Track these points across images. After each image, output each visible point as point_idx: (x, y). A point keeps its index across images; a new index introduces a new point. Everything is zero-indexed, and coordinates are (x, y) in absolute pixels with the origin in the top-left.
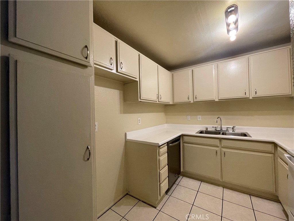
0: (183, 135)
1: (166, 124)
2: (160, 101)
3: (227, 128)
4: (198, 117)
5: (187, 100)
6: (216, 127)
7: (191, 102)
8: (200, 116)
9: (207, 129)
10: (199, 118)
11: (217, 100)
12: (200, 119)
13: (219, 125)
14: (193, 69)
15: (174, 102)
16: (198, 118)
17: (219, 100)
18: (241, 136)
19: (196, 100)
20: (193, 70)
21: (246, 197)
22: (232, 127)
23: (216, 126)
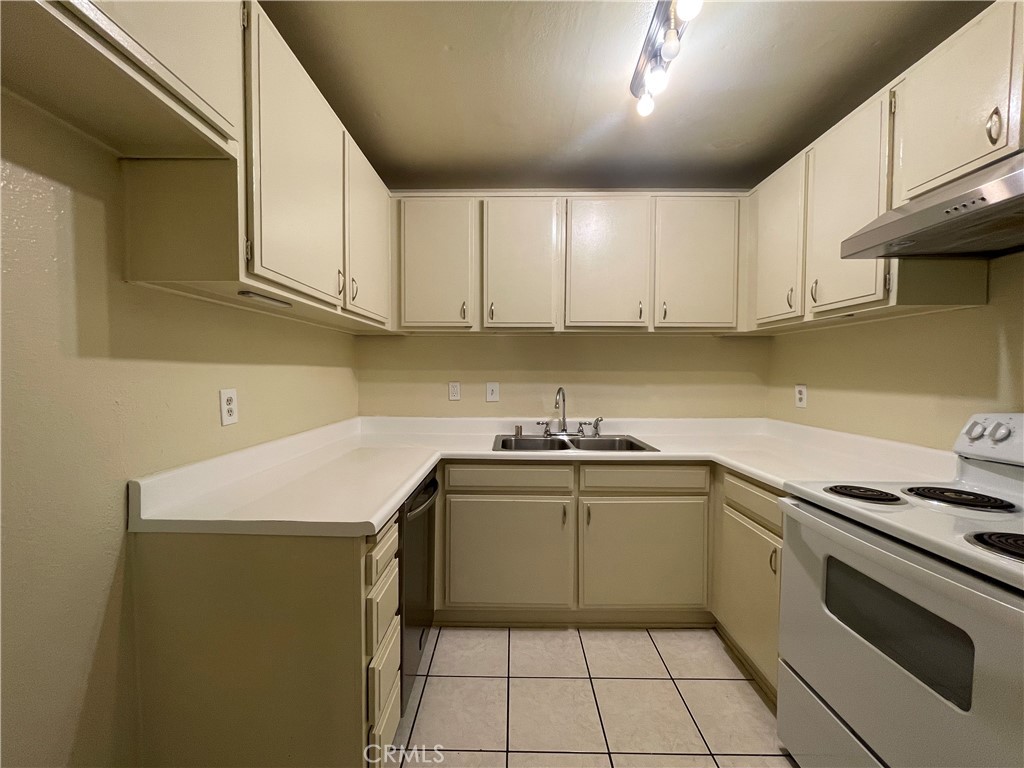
0: (444, 463)
1: (359, 419)
2: (349, 307)
3: (581, 424)
4: (490, 386)
5: (452, 318)
6: (547, 424)
7: (472, 330)
8: (496, 386)
9: (519, 429)
10: (494, 390)
11: (559, 328)
12: (496, 397)
13: (555, 415)
14: (486, 200)
15: (403, 324)
16: (489, 392)
17: (566, 327)
18: (621, 449)
19: (490, 321)
20: (482, 204)
22: (593, 420)
23: (546, 419)
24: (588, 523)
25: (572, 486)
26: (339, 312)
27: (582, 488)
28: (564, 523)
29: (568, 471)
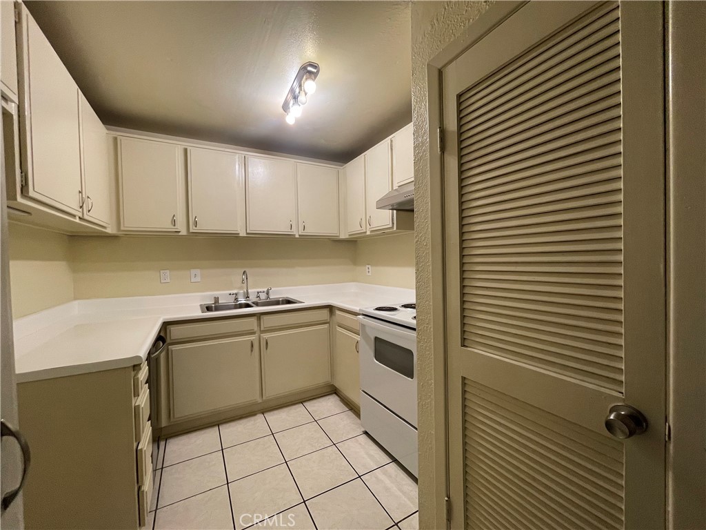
0: (166, 325)
1: (77, 302)
2: (86, 217)
3: (258, 293)
4: (193, 272)
5: (165, 225)
6: (236, 294)
7: (180, 234)
8: (198, 271)
9: (217, 299)
10: (196, 275)
11: (243, 234)
12: (198, 279)
13: (241, 288)
14: (189, 149)
15: (122, 228)
16: (193, 275)
17: (247, 234)
18: (283, 304)
19: (194, 228)
20: (186, 150)
21: (300, 408)
22: (265, 290)
23: (235, 292)
24: (267, 349)
25: (256, 328)
26: (77, 220)
27: (262, 329)
28: (252, 351)
29: (253, 320)
